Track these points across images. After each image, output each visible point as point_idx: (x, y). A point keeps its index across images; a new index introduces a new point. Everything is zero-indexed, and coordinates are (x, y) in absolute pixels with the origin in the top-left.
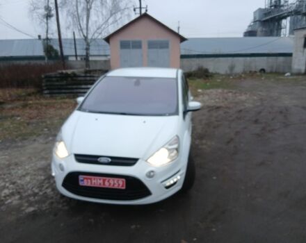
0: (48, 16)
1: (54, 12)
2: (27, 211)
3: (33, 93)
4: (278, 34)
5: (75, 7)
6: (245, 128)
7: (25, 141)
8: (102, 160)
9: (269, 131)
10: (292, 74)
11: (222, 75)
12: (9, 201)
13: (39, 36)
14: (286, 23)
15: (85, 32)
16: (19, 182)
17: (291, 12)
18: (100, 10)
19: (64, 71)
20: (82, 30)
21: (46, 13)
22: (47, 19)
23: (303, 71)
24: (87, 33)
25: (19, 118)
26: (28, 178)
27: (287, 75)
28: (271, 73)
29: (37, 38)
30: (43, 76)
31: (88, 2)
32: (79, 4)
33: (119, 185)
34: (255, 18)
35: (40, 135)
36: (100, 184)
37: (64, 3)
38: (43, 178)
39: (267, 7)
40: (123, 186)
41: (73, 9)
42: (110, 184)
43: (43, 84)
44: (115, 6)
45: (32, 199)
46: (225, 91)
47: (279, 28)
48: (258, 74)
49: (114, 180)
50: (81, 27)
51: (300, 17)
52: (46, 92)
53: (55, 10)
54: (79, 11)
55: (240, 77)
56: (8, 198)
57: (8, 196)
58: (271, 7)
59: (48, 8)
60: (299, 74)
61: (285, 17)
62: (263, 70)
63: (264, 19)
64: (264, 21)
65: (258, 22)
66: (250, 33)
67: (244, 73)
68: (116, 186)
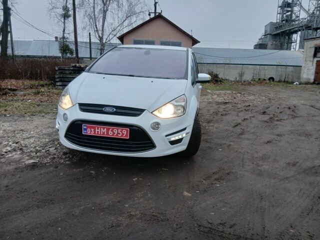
0: (66, 16)
1: (71, 13)
2: (27, 162)
3: (46, 85)
4: (289, 48)
5: (92, 9)
6: (253, 117)
7: (33, 117)
8: (107, 109)
9: (278, 120)
10: (300, 84)
11: (232, 81)
12: (10, 155)
13: (56, 38)
14: (296, 37)
15: (100, 33)
16: (22, 142)
17: (302, 27)
18: (117, 12)
19: (77, 65)
20: (97, 31)
21: (64, 12)
22: (64, 19)
23: (312, 81)
24: (102, 34)
25: (30, 101)
26: (32, 140)
27: (295, 83)
28: (280, 81)
29: (54, 39)
30: (57, 69)
31: (105, 4)
32: (96, 6)
33: (123, 134)
34: (266, 31)
35: (49, 113)
36: (104, 133)
37: (82, 4)
38: (47, 140)
39: (278, 21)
40: (126, 136)
41: (90, 10)
42: (114, 133)
43: (56, 77)
44: (131, 9)
45: (33, 154)
46: (234, 92)
47: (290, 42)
48: (268, 81)
49: (118, 130)
50: (96, 27)
51: (310, 32)
52: (58, 84)
53: (72, 11)
54: (96, 13)
55: (249, 84)
56: (8, 153)
57: (9, 151)
58: (282, 21)
59: (65, 8)
60: (307, 83)
61: (296, 32)
62: (272, 79)
63: (275, 33)
64: (275, 35)
65: (268, 36)
66: (261, 46)
67: (253, 80)
68: (120, 136)
